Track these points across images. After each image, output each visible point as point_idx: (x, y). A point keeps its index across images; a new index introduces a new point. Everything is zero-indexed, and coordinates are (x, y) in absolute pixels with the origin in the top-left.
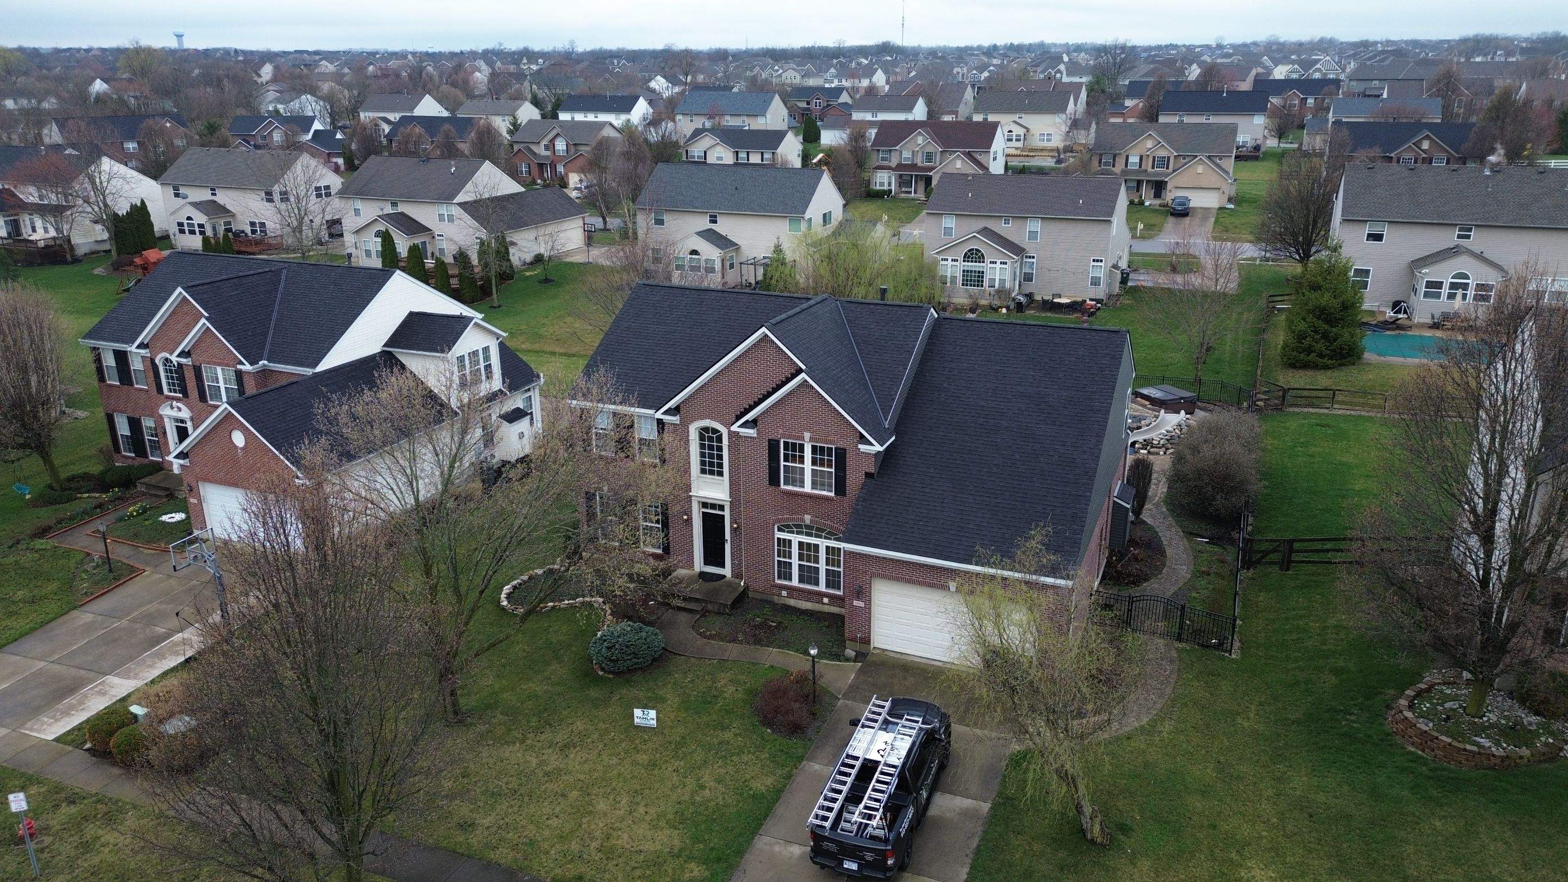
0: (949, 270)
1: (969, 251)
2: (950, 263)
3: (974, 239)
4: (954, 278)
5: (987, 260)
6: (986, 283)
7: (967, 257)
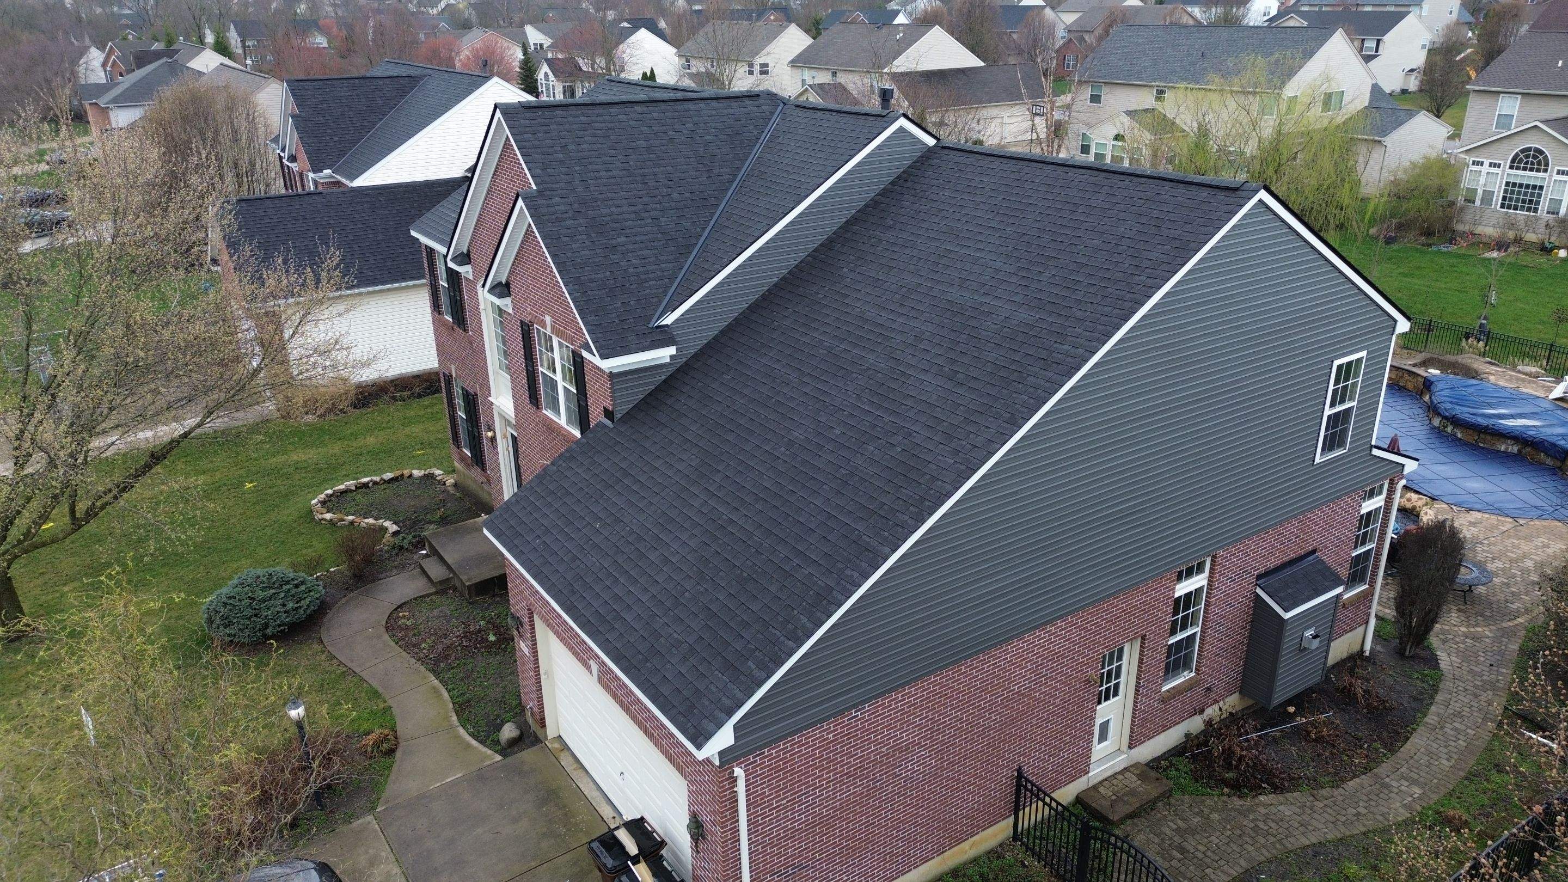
0: (1482, 180)
1: (1522, 151)
2: (1486, 168)
3: (1534, 132)
4: (1488, 196)
5: (1553, 167)
6: (1544, 206)
7: (1516, 163)
